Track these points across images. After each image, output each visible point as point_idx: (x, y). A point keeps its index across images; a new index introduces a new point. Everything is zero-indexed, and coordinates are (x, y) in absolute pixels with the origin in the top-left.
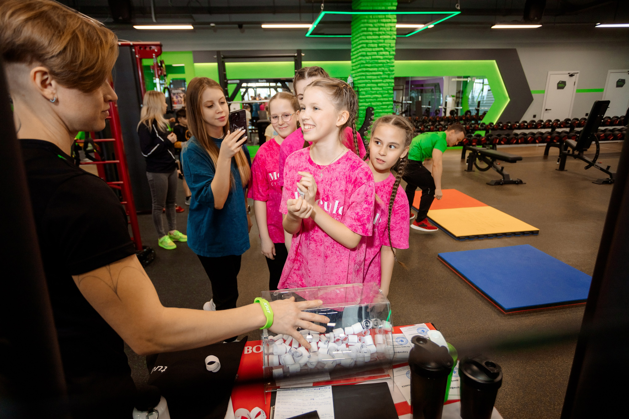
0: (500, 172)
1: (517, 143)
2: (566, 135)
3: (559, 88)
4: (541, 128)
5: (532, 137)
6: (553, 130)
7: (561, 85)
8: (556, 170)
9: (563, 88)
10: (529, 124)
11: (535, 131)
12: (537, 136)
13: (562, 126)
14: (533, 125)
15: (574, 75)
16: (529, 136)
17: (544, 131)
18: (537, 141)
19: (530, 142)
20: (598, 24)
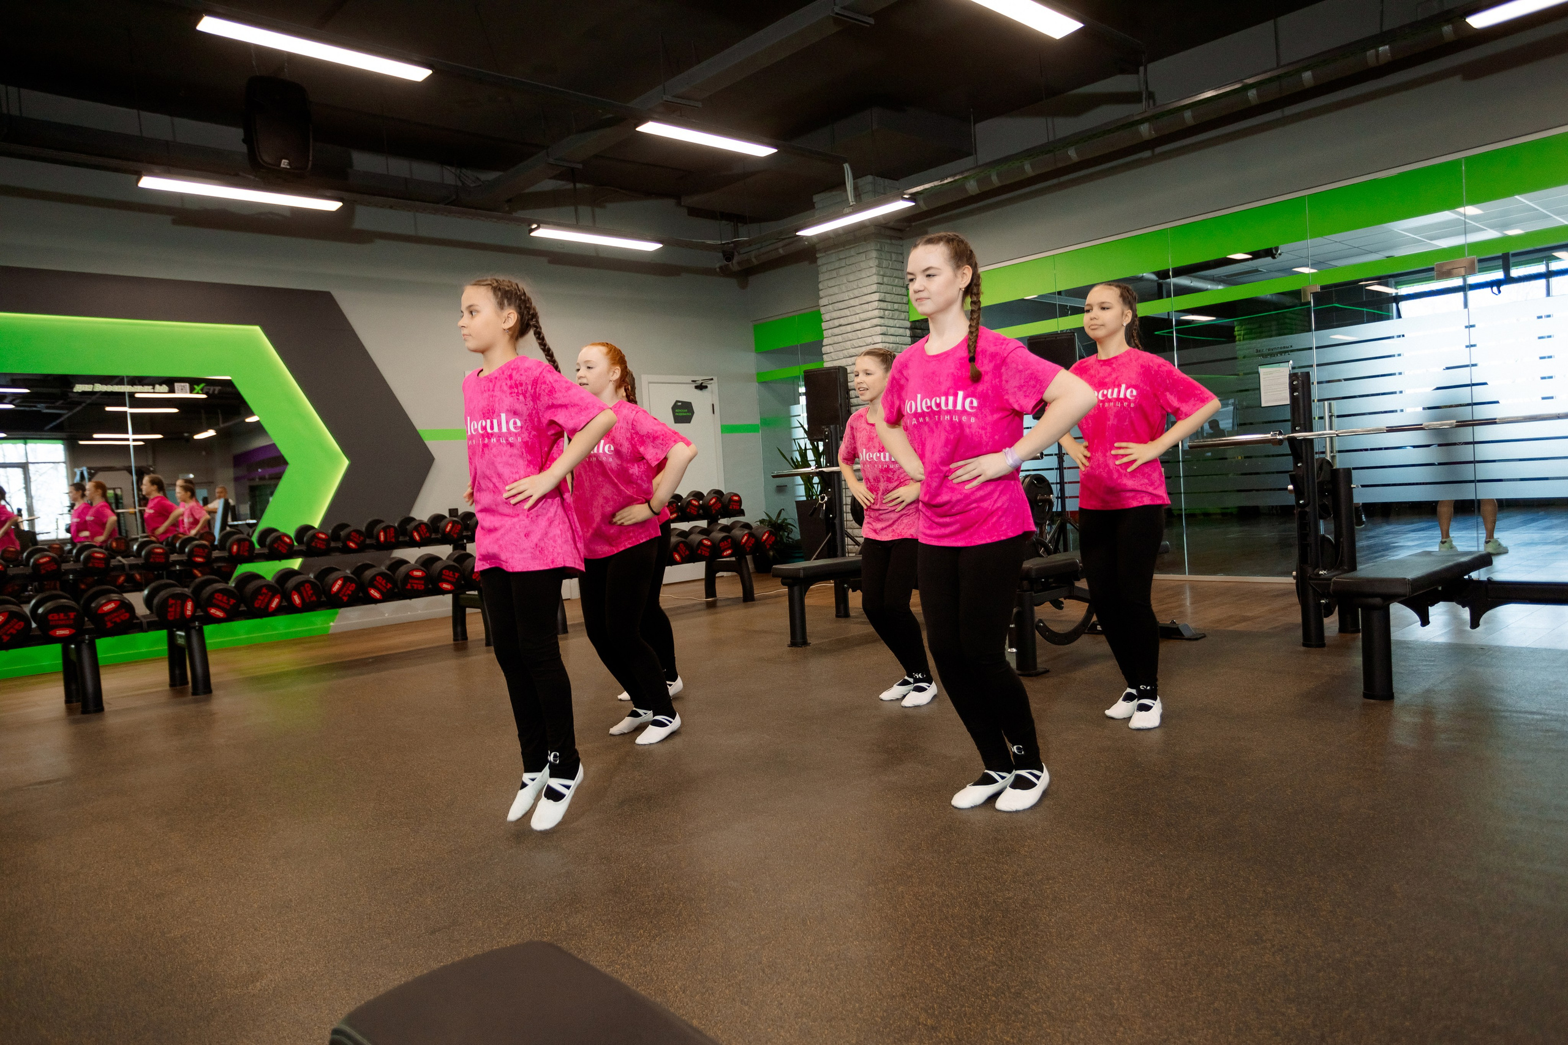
18: (372, 592)
19: (345, 599)
20: (534, 226)
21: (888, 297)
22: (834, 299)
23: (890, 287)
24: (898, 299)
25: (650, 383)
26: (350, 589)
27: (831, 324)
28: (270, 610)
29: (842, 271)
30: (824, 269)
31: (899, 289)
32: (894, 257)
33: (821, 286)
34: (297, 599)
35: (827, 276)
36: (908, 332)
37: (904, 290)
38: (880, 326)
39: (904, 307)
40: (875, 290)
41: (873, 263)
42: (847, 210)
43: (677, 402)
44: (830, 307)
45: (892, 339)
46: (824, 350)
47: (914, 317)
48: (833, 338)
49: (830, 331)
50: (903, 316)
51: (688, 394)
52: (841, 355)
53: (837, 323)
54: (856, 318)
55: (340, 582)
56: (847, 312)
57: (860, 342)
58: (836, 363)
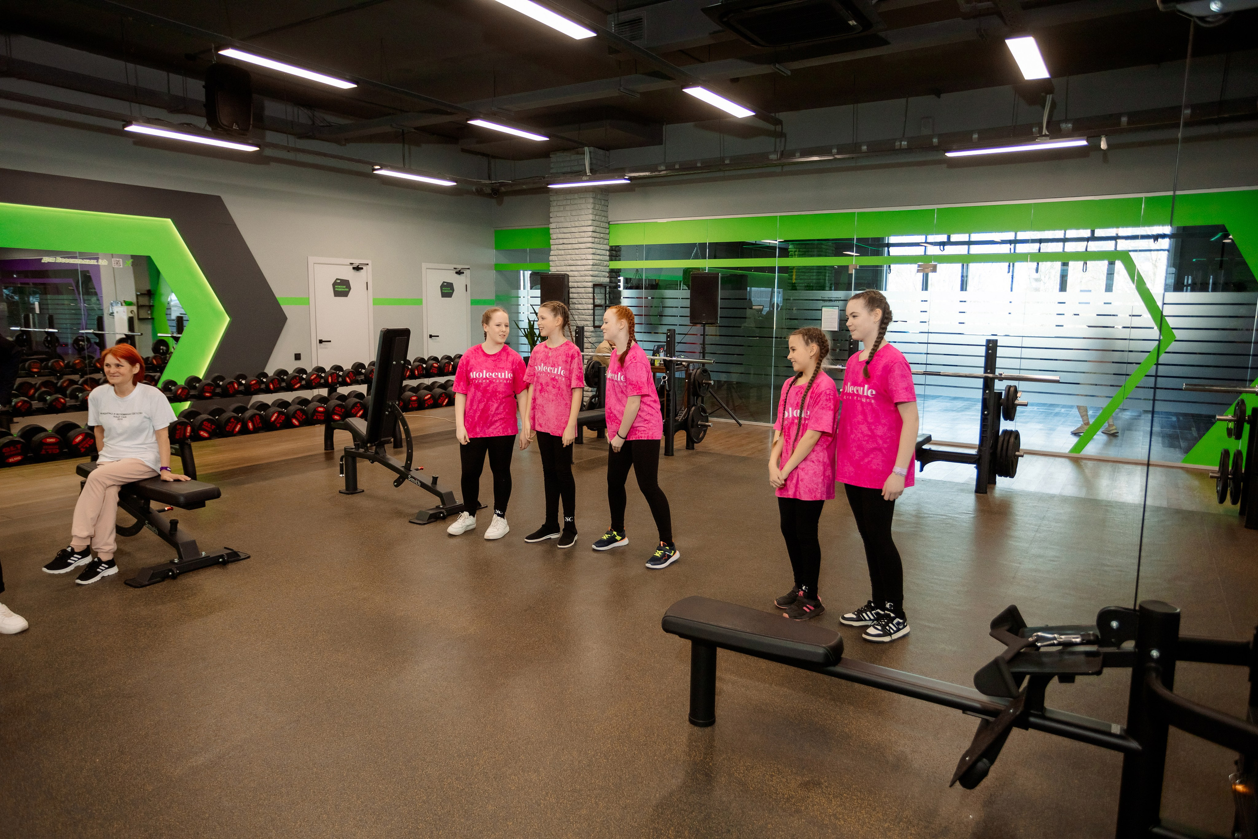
0: (169, 534)
1: (245, 431)
2: (359, 402)
3: (337, 294)
4: (302, 388)
5: (280, 413)
6: (332, 389)
7: (342, 288)
8: (340, 492)
9: (345, 294)
10: (272, 380)
11: (289, 396)
12: (292, 408)
13: (348, 380)
14: (283, 381)
15: (362, 268)
16: (272, 410)
17: (308, 394)
18: (294, 421)
19: (278, 425)
20: (377, 167)
21: (598, 229)
22: (561, 225)
23: (599, 223)
24: (603, 230)
25: (427, 269)
26: (282, 419)
27: (557, 241)
28: (235, 432)
29: (568, 208)
30: (555, 204)
31: (604, 224)
32: (603, 202)
33: (551, 215)
34: (250, 425)
35: (556, 209)
36: (608, 253)
39: (606, 236)
40: (590, 224)
41: (590, 206)
42: (584, 178)
43: (444, 282)
44: (557, 230)
45: (598, 257)
46: (551, 258)
47: (613, 243)
48: (557, 251)
49: (556, 246)
50: (606, 241)
51: (451, 277)
52: (563, 263)
53: (561, 241)
54: (576, 241)
55: (276, 415)
56: (568, 235)
57: (577, 257)
58: (559, 268)
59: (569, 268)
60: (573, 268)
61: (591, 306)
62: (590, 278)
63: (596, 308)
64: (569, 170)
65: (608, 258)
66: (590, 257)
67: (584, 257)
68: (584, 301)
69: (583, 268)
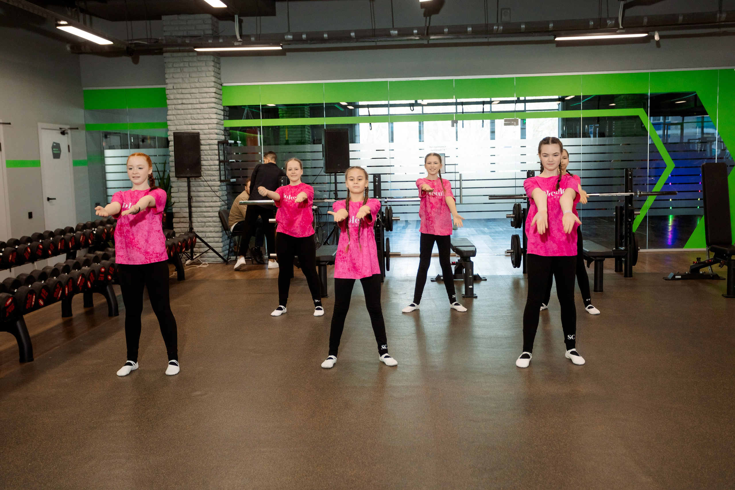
25: (42, 128)
27: (175, 102)
29: (186, 70)
30: (170, 65)
33: (167, 76)
35: (172, 70)
36: (222, 113)
37: (219, 86)
38: (215, 108)
39: (222, 97)
40: (213, 86)
41: (211, 69)
42: (236, 44)
43: (54, 143)
44: (175, 91)
45: (218, 116)
46: (169, 117)
48: (176, 111)
49: (174, 106)
50: (221, 102)
51: (58, 138)
52: (182, 122)
53: (180, 101)
56: (189, 96)
57: (199, 116)
58: (179, 127)
59: (190, 127)
60: (196, 127)
61: (217, 162)
62: (215, 136)
63: (221, 164)
64: (185, 34)
65: (222, 117)
66: (215, 116)
67: (206, 116)
68: (209, 157)
69: (206, 127)
